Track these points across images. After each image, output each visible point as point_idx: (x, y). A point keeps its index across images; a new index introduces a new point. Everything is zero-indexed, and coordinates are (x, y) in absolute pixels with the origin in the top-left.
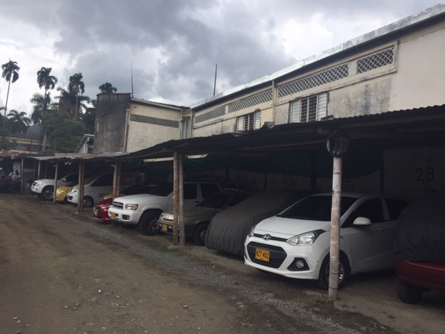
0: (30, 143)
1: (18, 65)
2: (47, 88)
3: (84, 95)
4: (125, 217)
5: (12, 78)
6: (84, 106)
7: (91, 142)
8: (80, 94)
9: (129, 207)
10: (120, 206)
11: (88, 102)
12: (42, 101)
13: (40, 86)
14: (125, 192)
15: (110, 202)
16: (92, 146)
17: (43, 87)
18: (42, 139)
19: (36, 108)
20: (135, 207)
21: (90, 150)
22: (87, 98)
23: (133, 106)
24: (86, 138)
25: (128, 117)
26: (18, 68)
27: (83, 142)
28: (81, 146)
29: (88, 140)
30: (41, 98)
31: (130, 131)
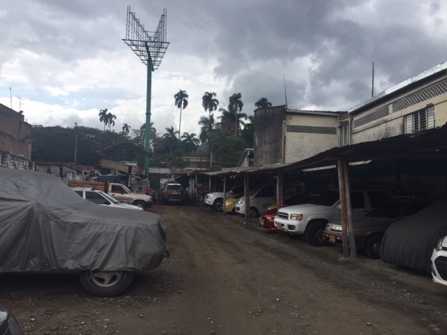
0: (199, 161)
1: (187, 94)
2: (211, 110)
3: (242, 112)
4: (291, 227)
5: (182, 106)
6: (242, 123)
7: (251, 156)
8: (238, 112)
9: (293, 217)
10: (285, 216)
11: (246, 119)
12: (207, 122)
13: (206, 109)
14: (289, 203)
15: (274, 212)
16: (252, 160)
17: (208, 110)
18: (209, 156)
19: (203, 128)
20: (300, 217)
21: (251, 164)
22: (244, 115)
23: (288, 117)
24: (247, 153)
25: (284, 128)
26: (187, 96)
27: (245, 156)
28: (243, 160)
29: (249, 154)
30: (206, 119)
31: (287, 143)
